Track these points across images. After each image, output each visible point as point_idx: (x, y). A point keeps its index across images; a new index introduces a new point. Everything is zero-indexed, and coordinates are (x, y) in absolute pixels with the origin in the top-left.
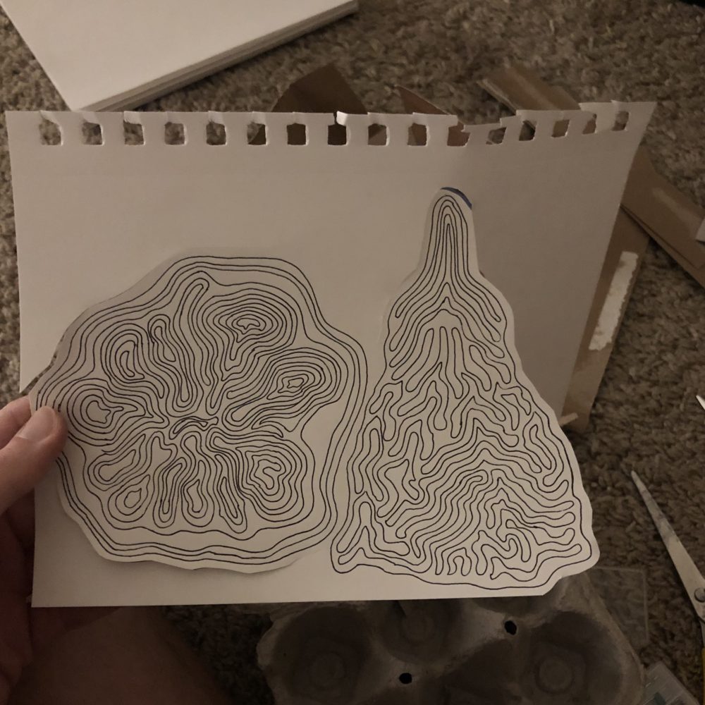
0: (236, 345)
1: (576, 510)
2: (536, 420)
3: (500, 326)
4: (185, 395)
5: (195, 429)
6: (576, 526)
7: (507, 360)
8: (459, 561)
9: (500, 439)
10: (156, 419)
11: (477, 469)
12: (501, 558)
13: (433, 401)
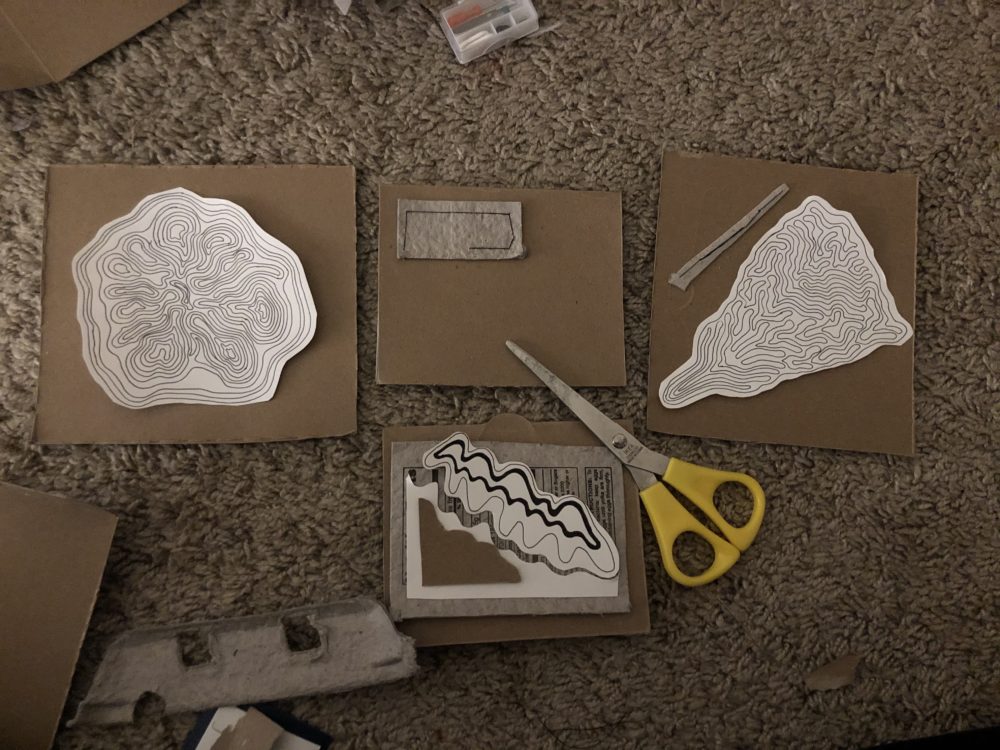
0: (246, 307)
1: (791, 223)
2: (752, 273)
3: (713, 326)
4: (202, 284)
5: (181, 296)
6: (800, 218)
7: (729, 310)
8: (858, 268)
9: (776, 286)
10: (182, 270)
11: (801, 289)
12: (842, 247)
13: (780, 336)
